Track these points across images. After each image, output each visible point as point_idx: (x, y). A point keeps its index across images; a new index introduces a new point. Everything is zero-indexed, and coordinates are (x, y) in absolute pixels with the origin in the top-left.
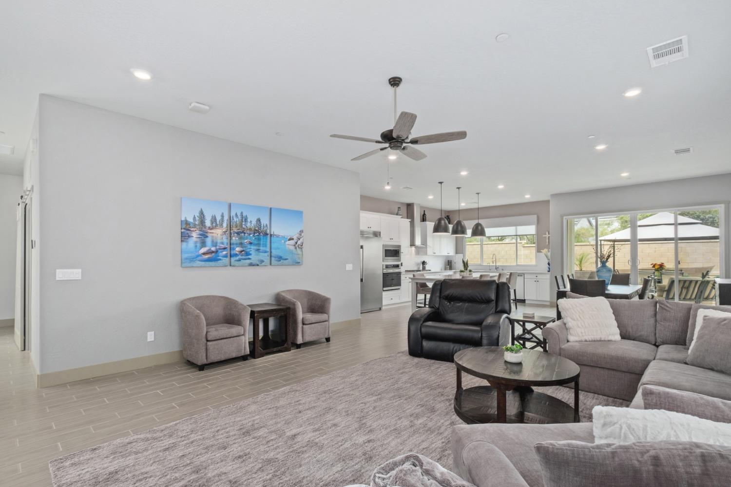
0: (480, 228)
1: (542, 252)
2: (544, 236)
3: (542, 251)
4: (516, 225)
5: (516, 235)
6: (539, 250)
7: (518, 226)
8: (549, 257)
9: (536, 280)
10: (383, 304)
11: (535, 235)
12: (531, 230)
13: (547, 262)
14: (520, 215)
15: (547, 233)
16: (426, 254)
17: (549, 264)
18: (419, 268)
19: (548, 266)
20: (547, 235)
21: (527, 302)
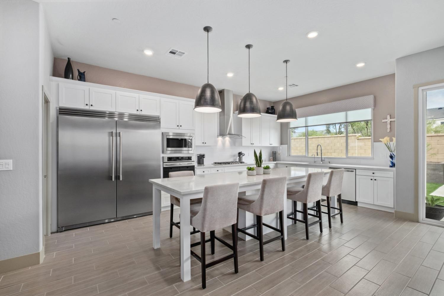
0: (288, 108)
1: (381, 141)
2: (383, 121)
3: (380, 139)
4: (346, 109)
5: (346, 122)
6: (376, 140)
7: (349, 111)
8: (392, 148)
9: (372, 178)
10: (162, 206)
11: (371, 120)
12: (366, 114)
13: (390, 155)
14: (352, 98)
15: (388, 117)
16: (241, 144)
17: (391, 157)
18: (236, 159)
19: (391, 160)
20: (389, 120)
21: (359, 205)
